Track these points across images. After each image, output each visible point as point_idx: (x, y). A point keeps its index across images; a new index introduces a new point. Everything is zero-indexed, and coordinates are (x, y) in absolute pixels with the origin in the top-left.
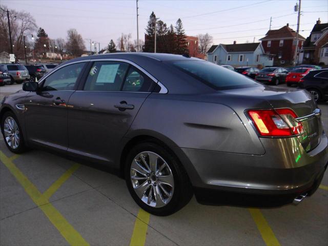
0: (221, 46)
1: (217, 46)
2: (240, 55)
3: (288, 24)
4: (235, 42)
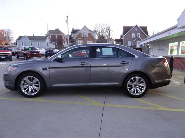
0: (25, 37)
1: (23, 36)
2: (38, 42)
3: (58, 28)
4: (33, 35)
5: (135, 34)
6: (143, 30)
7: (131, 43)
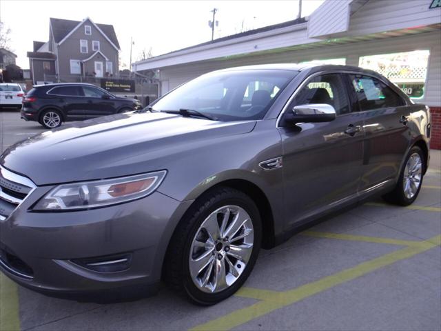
5: (87, 42)
6: (104, 32)
7: (79, 66)
